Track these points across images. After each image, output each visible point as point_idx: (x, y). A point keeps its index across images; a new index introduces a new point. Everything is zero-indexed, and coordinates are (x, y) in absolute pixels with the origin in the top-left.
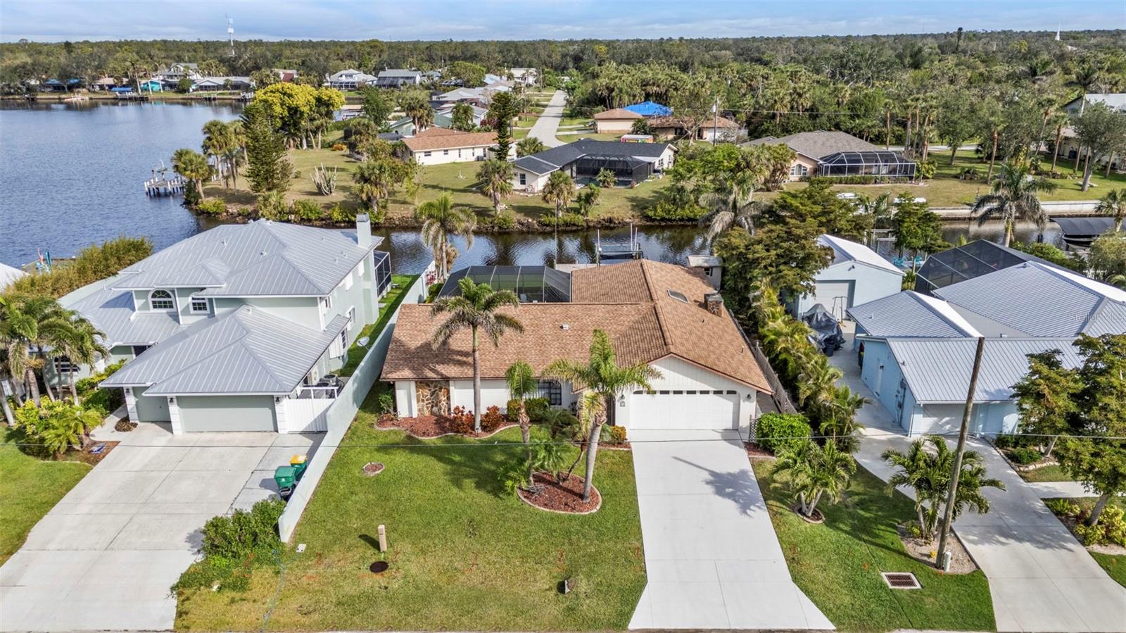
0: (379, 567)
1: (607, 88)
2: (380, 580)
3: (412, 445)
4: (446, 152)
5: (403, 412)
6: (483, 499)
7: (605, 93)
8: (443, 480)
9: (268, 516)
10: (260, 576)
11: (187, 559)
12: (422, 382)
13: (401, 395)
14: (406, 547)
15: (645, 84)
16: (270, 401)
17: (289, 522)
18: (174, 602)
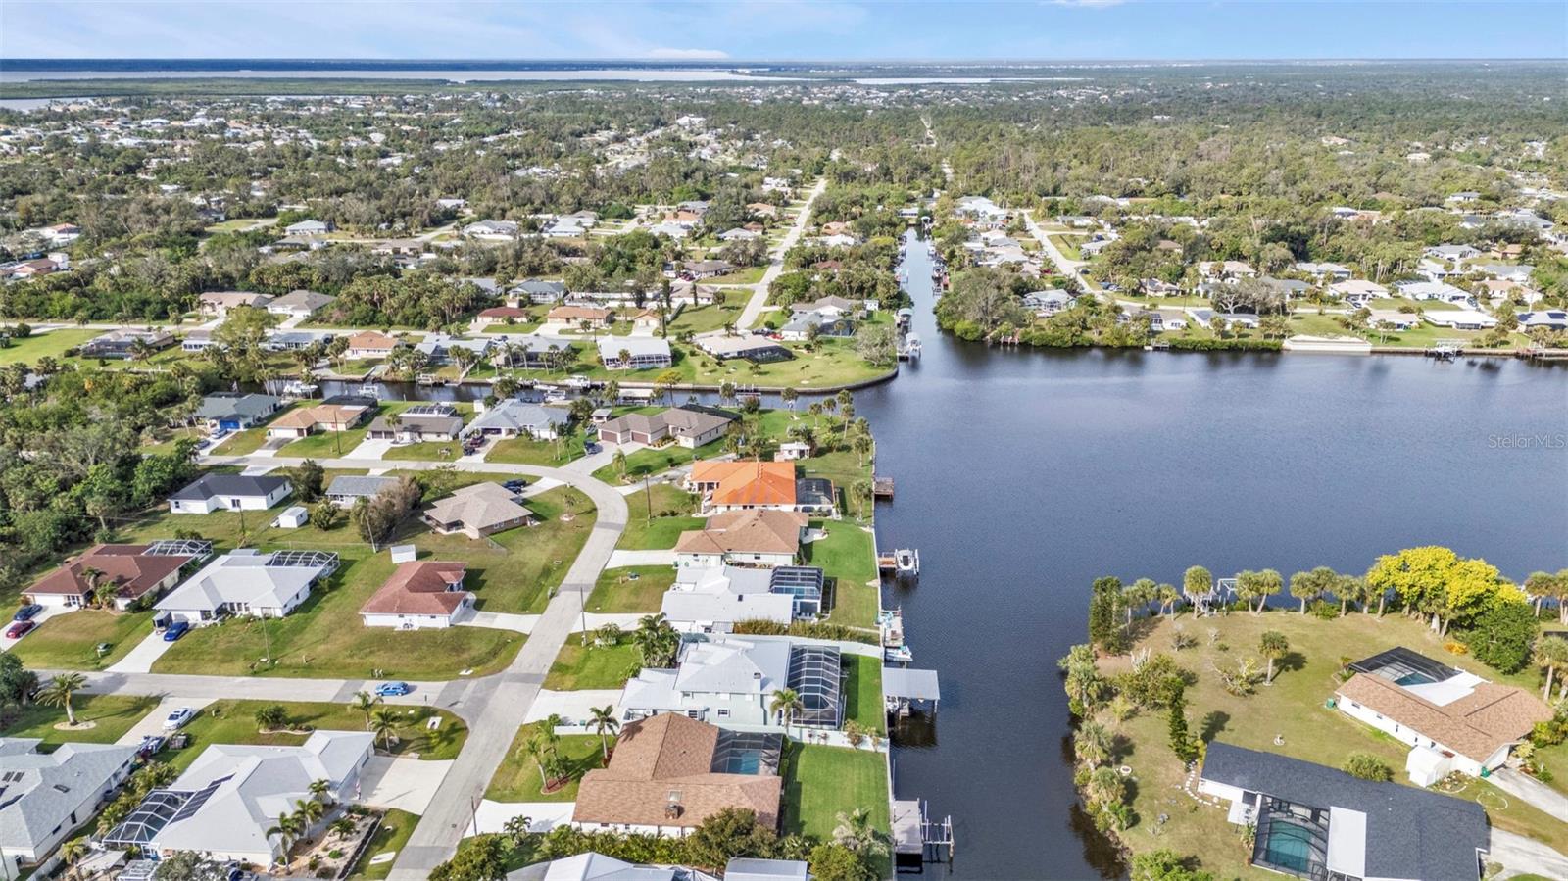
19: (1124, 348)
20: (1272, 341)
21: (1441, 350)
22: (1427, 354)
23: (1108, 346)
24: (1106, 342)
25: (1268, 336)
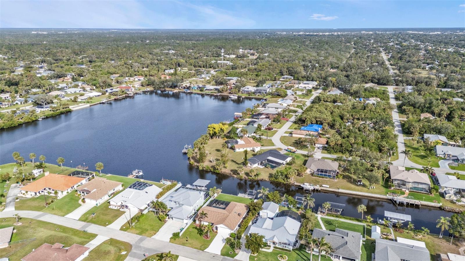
0: (187, 241)
1: (305, 118)
2: (186, 242)
3: (196, 228)
4: (243, 149)
5: (197, 223)
6: (199, 236)
7: (304, 119)
8: (197, 233)
9: (179, 233)
10: (177, 239)
11: (171, 236)
12: (199, 220)
13: (197, 221)
14: (190, 239)
15: (316, 118)
16: (183, 220)
17: (180, 235)
18: (169, 240)
19: (33, 121)
20: (67, 109)
21: (103, 101)
22: (100, 103)
23: (28, 122)
24: (27, 121)
25: (66, 108)
